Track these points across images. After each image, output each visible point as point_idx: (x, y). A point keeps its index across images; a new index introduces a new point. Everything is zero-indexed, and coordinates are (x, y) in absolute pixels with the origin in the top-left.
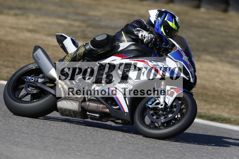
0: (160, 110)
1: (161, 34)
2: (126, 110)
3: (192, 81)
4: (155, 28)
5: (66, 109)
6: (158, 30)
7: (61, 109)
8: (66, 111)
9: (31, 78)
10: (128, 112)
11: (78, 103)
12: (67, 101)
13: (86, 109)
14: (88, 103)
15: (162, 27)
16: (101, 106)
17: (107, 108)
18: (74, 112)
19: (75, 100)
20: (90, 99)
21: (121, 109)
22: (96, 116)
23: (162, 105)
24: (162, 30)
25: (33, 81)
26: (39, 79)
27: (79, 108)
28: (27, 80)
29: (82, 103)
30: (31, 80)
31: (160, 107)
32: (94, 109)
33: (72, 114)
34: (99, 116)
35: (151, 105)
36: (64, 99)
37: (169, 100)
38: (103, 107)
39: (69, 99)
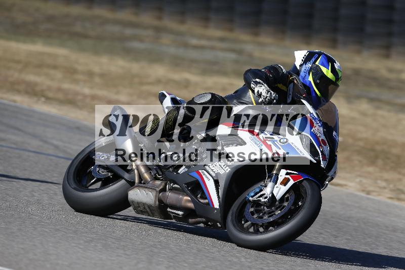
2: (216, 205)
3: (323, 166)
4: (300, 76)
5: (140, 202)
6: (304, 79)
7: (133, 202)
8: (140, 205)
10: (218, 207)
11: (154, 193)
12: (141, 189)
14: (167, 193)
15: (311, 74)
16: (185, 198)
17: (192, 201)
18: (150, 206)
19: (152, 189)
20: (172, 187)
21: (210, 204)
22: (179, 215)
23: (266, 198)
24: (311, 79)
27: (155, 202)
29: (160, 193)
31: (262, 200)
32: (175, 203)
33: (148, 210)
34: (183, 215)
35: (252, 197)
36: (137, 186)
37: (280, 191)
38: (186, 200)
39: (144, 187)
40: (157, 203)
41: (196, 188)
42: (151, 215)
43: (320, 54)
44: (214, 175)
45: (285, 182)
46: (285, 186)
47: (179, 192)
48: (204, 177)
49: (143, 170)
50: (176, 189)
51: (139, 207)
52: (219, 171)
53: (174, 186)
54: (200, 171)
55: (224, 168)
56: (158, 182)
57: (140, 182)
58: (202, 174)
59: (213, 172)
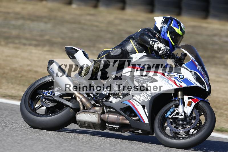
0: (179, 120)
2: (146, 121)
3: (208, 90)
4: (161, 35)
5: (86, 122)
6: (164, 36)
7: (80, 121)
9: (47, 92)
10: (148, 122)
11: (97, 116)
12: (86, 113)
13: (106, 121)
14: (107, 115)
15: (168, 32)
16: (121, 117)
17: (127, 119)
18: (94, 123)
19: (95, 113)
20: (108, 110)
21: (140, 120)
22: (116, 128)
23: (181, 115)
24: (168, 35)
25: (49, 94)
26: (56, 93)
27: (99, 120)
28: (43, 94)
29: (101, 115)
30: (47, 94)
31: (180, 117)
32: (114, 121)
33: (92, 126)
34: (118, 128)
35: (170, 115)
36: (82, 112)
37: (188, 110)
38: (122, 119)
39: (88, 112)
40: (100, 121)
41: (129, 111)
43: (172, 19)
44: (141, 102)
45: (190, 104)
46: (191, 107)
48: (134, 104)
49: (85, 101)
50: (112, 112)
51: (85, 124)
52: (144, 99)
54: (130, 100)
55: (147, 97)
56: (97, 108)
57: (84, 109)
58: (132, 102)
59: (140, 100)
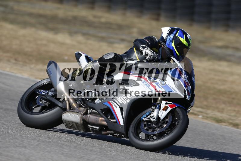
1: (171, 49)
2: (122, 123)
3: (188, 99)
6: (169, 45)
8: (70, 123)
9: (43, 91)
10: (123, 125)
11: (80, 115)
12: (71, 113)
13: (87, 121)
14: (89, 116)
16: (101, 118)
17: (105, 121)
18: (76, 124)
19: (78, 113)
21: (117, 122)
22: (96, 129)
23: (154, 118)
24: (173, 45)
26: (50, 92)
28: (39, 93)
29: (83, 116)
30: (43, 93)
31: (152, 120)
32: (94, 122)
33: (75, 126)
34: (98, 129)
35: (145, 118)
36: (68, 111)
37: (163, 114)
38: (101, 120)
39: (73, 112)
40: (82, 121)
41: (108, 112)
42: (77, 129)
43: (178, 29)
44: (119, 104)
45: (165, 109)
46: (166, 111)
47: (96, 115)
48: (113, 105)
49: (71, 101)
50: (94, 113)
52: (123, 102)
53: (92, 111)
54: (111, 102)
55: (126, 100)
56: (82, 109)
57: (70, 109)
58: (112, 103)
59: (119, 102)
